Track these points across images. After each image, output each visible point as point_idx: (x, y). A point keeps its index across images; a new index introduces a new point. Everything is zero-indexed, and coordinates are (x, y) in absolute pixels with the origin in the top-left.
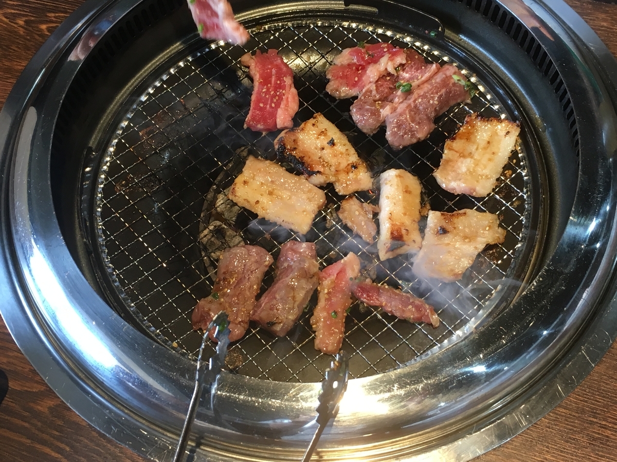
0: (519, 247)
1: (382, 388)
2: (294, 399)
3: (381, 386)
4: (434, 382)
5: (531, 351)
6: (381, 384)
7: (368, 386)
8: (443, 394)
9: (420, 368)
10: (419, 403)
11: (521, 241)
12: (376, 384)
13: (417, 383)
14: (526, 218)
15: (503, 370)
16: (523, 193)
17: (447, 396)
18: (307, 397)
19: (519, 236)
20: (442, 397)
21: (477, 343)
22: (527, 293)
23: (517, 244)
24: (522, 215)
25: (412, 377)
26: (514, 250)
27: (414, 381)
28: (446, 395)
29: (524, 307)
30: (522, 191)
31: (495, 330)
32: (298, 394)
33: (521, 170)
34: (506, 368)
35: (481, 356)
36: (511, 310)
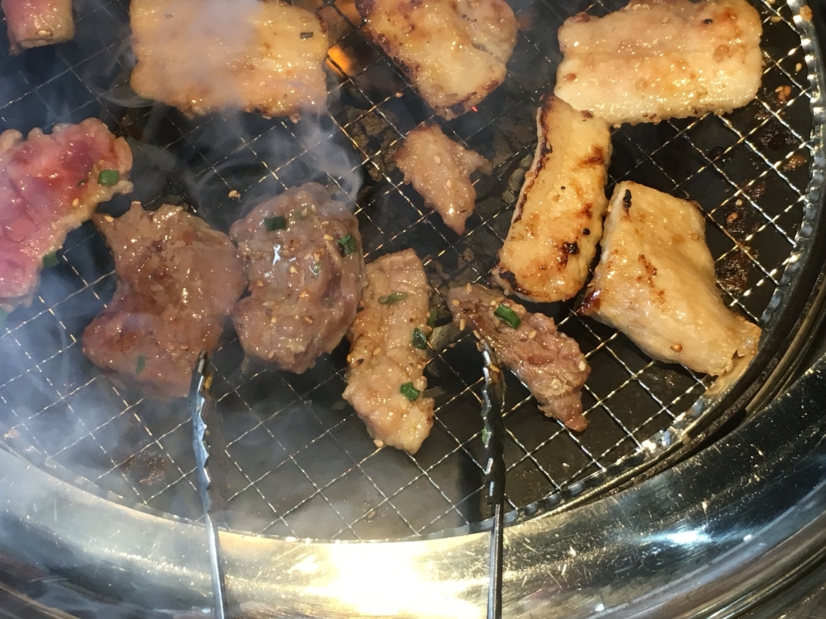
0: (792, 264)
1: (479, 565)
2: (278, 578)
3: (477, 560)
4: (596, 559)
5: (807, 502)
6: (477, 555)
7: (448, 557)
8: (612, 586)
9: (568, 525)
10: (559, 603)
11: (796, 250)
12: (466, 555)
13: (558, 559)
14: (811, 201)
15: (741, 541)
16: (809, 144)
17: (621, 591)
18: (308, 576)
19: (793, 239)
20: (611, 594)
21: (697, 477)
22: (816, 373)
23: (789, 256)
24: (804, 193)
25: (547, 545)
26: (781, 269)
27: (551, 553)
28: (619, 588)
29: (807, 403)
30: (807, 138)
31: (740, 450)
32: (289, 568)
33: (808, 92)
34: (748, 538)
35: (705, 505)
36: (776, 407)
